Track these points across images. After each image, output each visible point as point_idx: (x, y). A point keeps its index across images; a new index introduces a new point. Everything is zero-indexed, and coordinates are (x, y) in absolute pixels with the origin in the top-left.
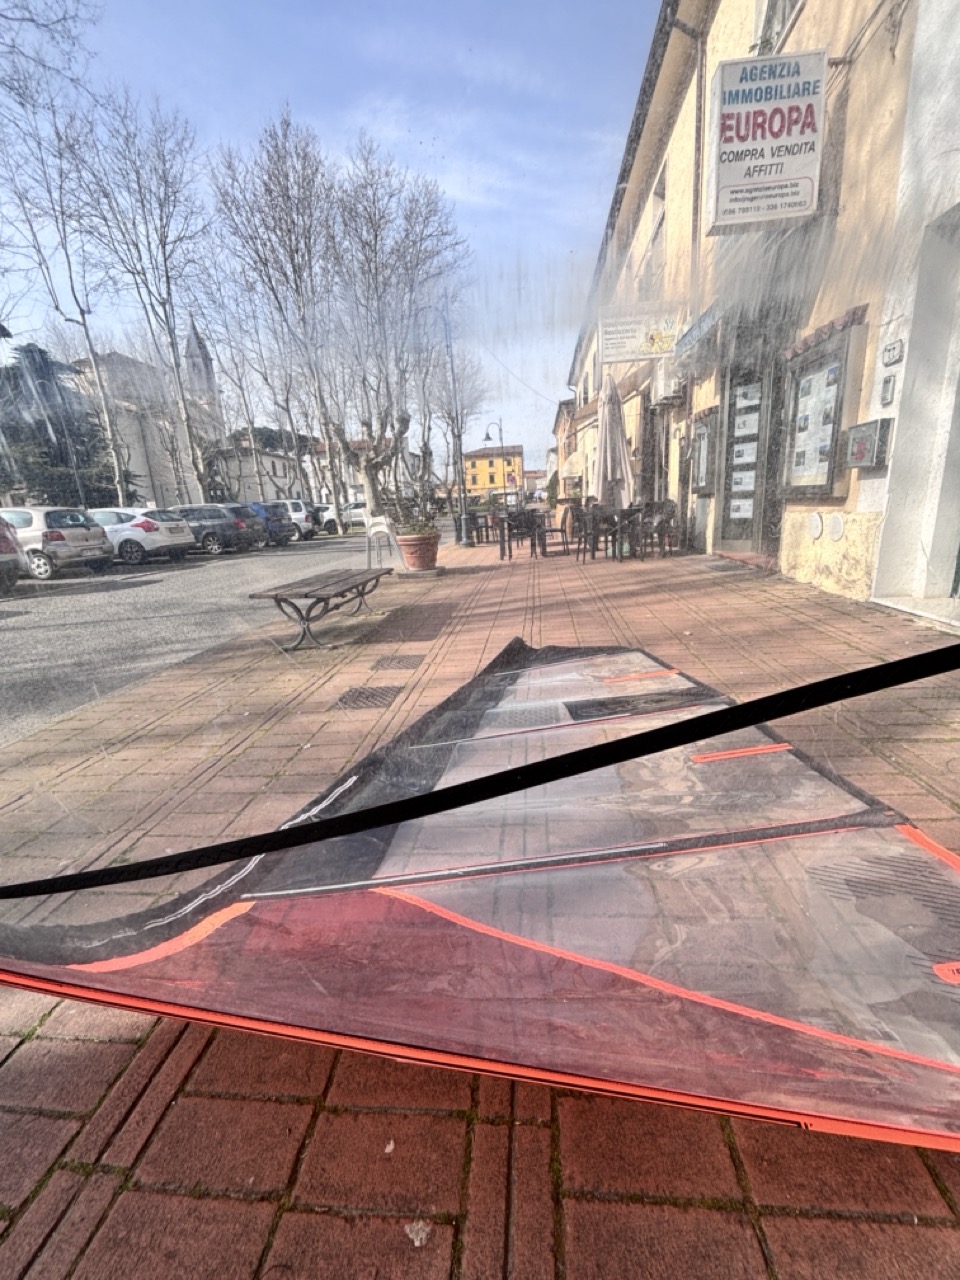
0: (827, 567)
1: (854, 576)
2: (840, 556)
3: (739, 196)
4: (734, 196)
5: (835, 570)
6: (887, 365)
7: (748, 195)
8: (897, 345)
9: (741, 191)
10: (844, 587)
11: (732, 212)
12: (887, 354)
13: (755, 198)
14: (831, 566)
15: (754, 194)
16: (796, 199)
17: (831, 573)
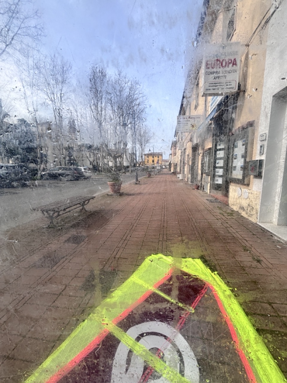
0: (243, 208)
1: (252, 213)
2: (247, 205)
3: (212, 85)
4: (210, 85)
5: (246, 209)
6: (261, 141)
7: (215, 85)
8: (265, 135)
9: (213, 84)
10: (249, 216)
11: (210, 89)
12: (261, 137)
13: (217, 86)
14: (244, 207)
15: (216, 85)
16: (230, 86)
17: (244, 210)
